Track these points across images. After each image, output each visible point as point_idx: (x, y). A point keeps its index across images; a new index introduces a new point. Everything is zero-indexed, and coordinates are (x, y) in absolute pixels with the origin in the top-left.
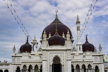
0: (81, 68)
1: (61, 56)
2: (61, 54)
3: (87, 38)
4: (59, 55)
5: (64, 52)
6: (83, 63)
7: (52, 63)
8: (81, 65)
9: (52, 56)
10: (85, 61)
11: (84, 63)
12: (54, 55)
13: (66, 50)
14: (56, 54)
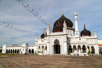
0: (77, 47)
1: (60, 39)
2: (60, 38)
3: (85, 26)
4: (58, 39)
5: (62, 36)
6: (78, 44)
7: (53, 44)
8: (77, 46)
9: (54, 40)
10: (80, 42)
11: (80, 44)
12: (55, 39)
13: (63, 35)
14: (56, 38)
